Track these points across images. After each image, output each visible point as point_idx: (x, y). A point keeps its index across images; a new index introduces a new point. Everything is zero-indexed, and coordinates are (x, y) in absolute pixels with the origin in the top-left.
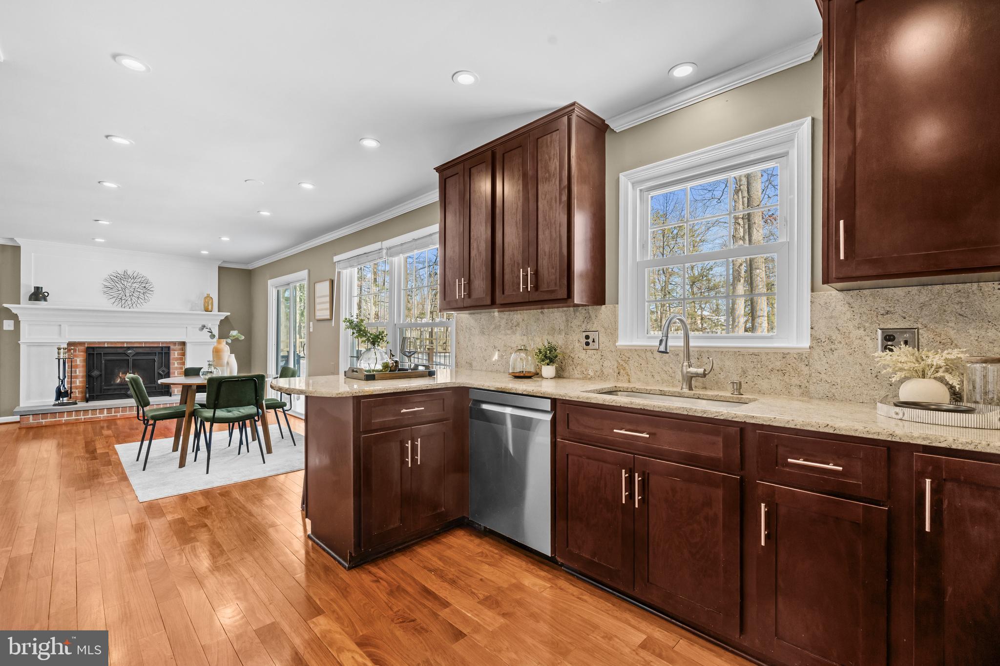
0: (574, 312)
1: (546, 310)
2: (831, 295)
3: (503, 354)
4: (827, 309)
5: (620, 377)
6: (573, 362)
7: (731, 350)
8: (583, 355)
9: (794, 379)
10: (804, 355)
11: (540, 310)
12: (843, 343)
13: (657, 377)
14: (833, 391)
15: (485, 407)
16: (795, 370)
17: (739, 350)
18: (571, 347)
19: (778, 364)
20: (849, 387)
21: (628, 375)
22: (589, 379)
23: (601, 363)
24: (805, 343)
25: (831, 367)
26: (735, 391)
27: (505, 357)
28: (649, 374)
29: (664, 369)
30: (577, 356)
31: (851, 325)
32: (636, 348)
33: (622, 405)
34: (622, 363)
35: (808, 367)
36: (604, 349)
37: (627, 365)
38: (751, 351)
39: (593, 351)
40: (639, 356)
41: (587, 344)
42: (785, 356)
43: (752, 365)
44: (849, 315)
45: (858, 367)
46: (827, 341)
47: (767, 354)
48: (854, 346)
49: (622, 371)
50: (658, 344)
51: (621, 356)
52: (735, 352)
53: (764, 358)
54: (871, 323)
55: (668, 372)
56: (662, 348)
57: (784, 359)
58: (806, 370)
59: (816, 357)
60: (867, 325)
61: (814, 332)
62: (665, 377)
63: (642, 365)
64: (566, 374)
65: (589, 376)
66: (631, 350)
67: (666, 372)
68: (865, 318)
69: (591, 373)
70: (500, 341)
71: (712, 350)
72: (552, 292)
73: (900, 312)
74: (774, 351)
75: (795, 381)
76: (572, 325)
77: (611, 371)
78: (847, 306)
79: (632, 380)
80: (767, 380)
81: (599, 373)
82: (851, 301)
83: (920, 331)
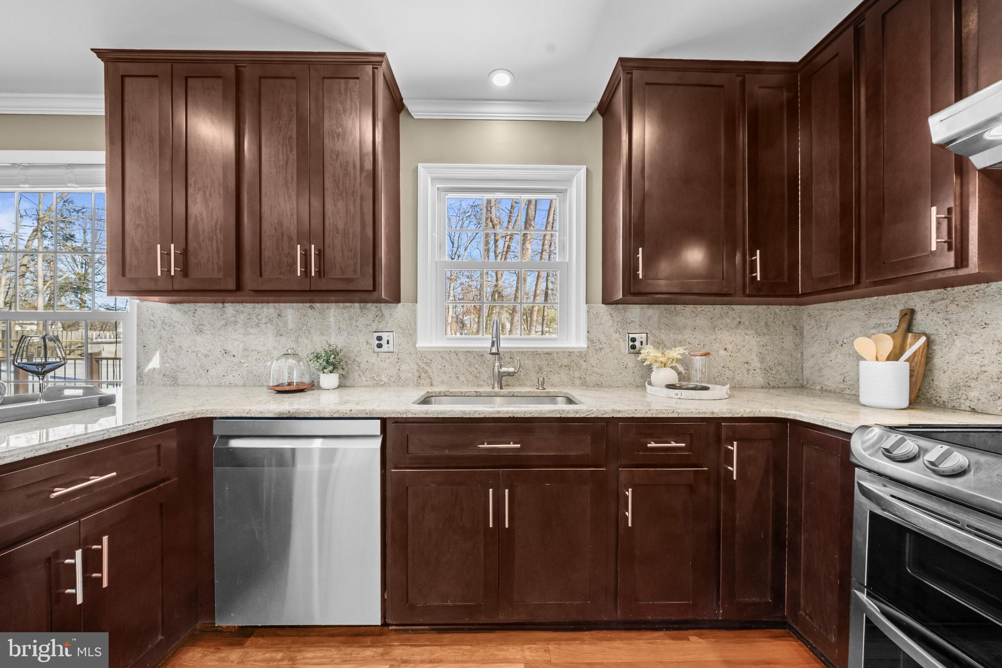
0: (361, 308)
1: (317, 304)
2: (600, 307)
3: (242, 361)
4: (598, 317)
5: (422, 381)
6: (359, 367)
7: (530, 350)
8: (373, 359)
9: (576, 373)
10: (583, 353)
11: (308, 305)
12: (607, 343)
13: (462, 378)
14: (601, 379)
15: (235, 443)
16: (577, 365)
17: (536, 350)
18: (356, 350)
19: (565, 361)
20: (610, 376)
21: (430, 378)
22: (382, 386)
23: (398, 367)
24: (583, 344)
25: (600, 362)
26: (540, 386)
27: (246, 364)
28: (453, 375)
29: (469, 369)
30: (365, 360)
31: (612, 330)
32: (438, 350)
33: (487, 416)
34: (423, 365)
35: (585, 363)
36: (401, 351)
37: (429, 367)
38: (546, 351)
39: (387, 354)
40: (443, 358)
41: (379, 346)
42: (570, 354)
43: (546, 362)
44: (610, 322)
45: (615, 360)
46: (598, 342)
47: (558, 353)
48: (613, 346)
49: (423, 374)
50: (490, 345)
51: (422, 359)
52: (533, 352)
53: (555, 356)
54: (623, 329)
55: (473, 373)
56: (494, 350)
57: (570, 357)
58: (584, 364)
59: (591, 355)
60: (621, 330)
61: (589, 336)
62: (471, 377)
63: (446, 367)
64: (349, 382)
65: (382, 383)
66: (433, 352)
67: (471, 372)
68: (620, 325)
69: (384, 379)
70: (236, 343)
71: (513, 350)
72: (350, 280)
73: (638, 322)
74: (563, 350)
75: (577, 374)
76: (358, 323)
77: (410, 375)
78: (609, 316)
79: (434, 383)
80: (557, 375)
81: (394, 378)
82: (612, 312)
83: (648, 335)
